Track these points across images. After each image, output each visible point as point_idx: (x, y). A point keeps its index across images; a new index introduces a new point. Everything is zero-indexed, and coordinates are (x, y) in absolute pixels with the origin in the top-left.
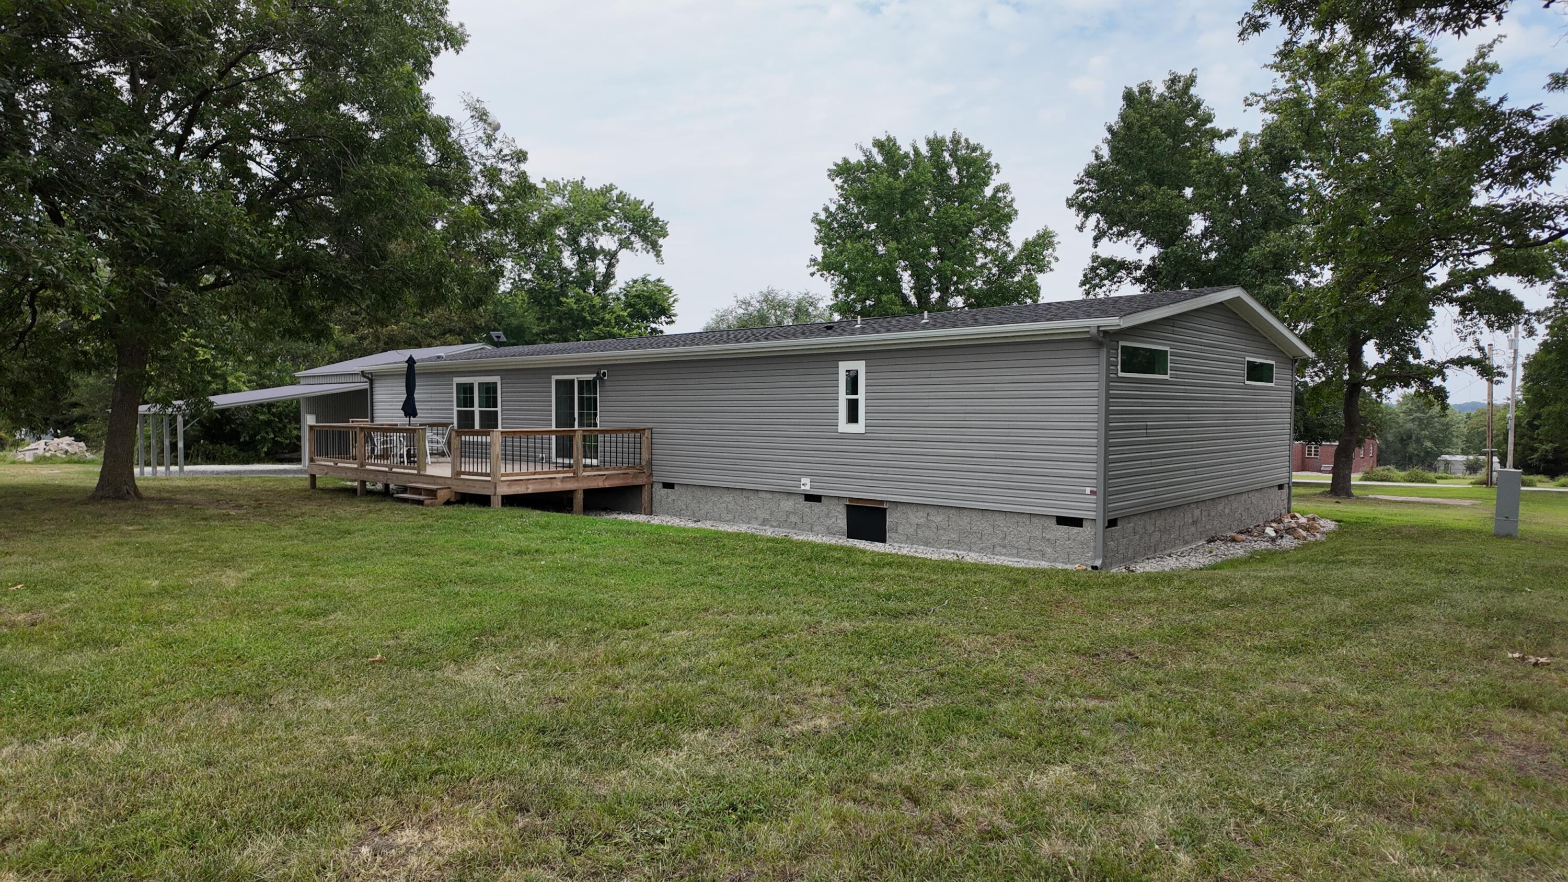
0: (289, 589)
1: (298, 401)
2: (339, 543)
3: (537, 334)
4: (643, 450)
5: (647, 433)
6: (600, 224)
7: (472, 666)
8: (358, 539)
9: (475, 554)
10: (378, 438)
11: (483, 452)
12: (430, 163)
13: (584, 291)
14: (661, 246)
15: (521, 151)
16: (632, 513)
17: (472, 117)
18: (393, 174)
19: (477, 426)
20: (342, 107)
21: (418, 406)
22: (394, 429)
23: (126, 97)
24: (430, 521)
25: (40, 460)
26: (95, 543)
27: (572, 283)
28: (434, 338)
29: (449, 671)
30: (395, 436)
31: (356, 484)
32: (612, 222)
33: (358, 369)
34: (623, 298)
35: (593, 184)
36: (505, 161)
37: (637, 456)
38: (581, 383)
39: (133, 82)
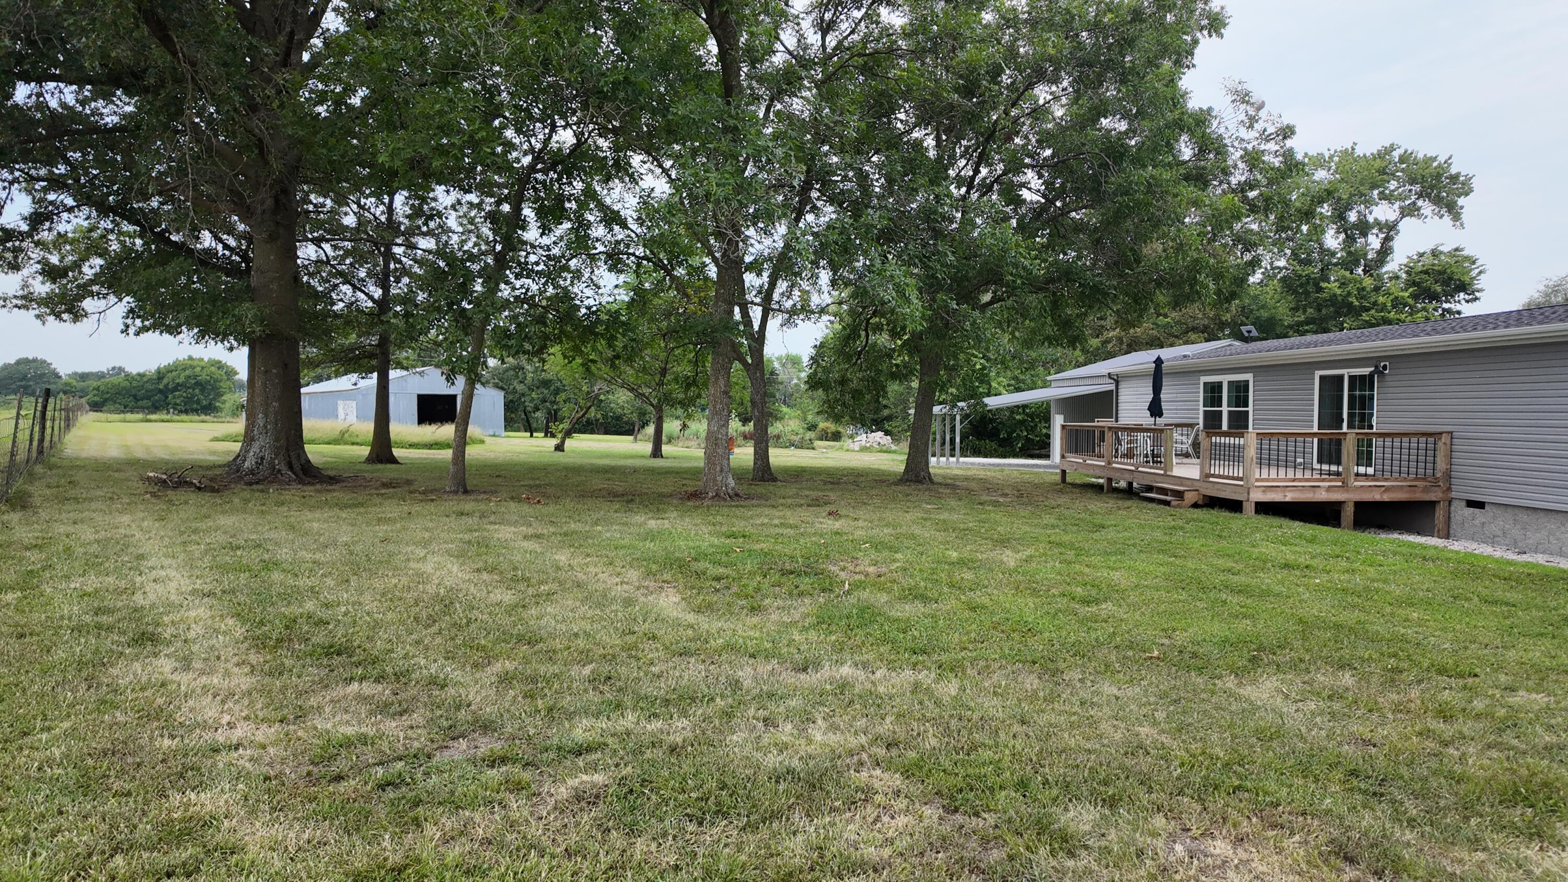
0: (1059, 573)
1: (1048, 403)
2: (1096, 536)
3: (1290, 327)
4: (1438, 459)
5: (1445, 438)
6: (1376, 192)
7: (1254, 682)
8: (1111, 534)
9: (1236, 562)
10: (1124, 437)
11: (1235, 455)
12: (1186, 158)
13: (1352, 273)
14: (1462, 208)
15: (1288, 127)
16: (1419, 534)
17: (1233, 101)
18: (1152, 176)
19: (1225, 427)
20: (1104, 122)
21: (1164, 406)
22: (1140, 429)
23: (932, 154)
24: (1180, 523)
25: (864, 449)
26: (908, 516)
27: (1336, 265)
28: (1176, 337)
29: (1230, 682)
30: (1140, 436)
31: (1101, 481)
32: (1392, 188)
33: (1105, 371)
34: (1404, 276)
35: (1367, 147)
36: (1268, 141)
37: (1430, 466)
38: (1352, 378)
39: (938, 139)
